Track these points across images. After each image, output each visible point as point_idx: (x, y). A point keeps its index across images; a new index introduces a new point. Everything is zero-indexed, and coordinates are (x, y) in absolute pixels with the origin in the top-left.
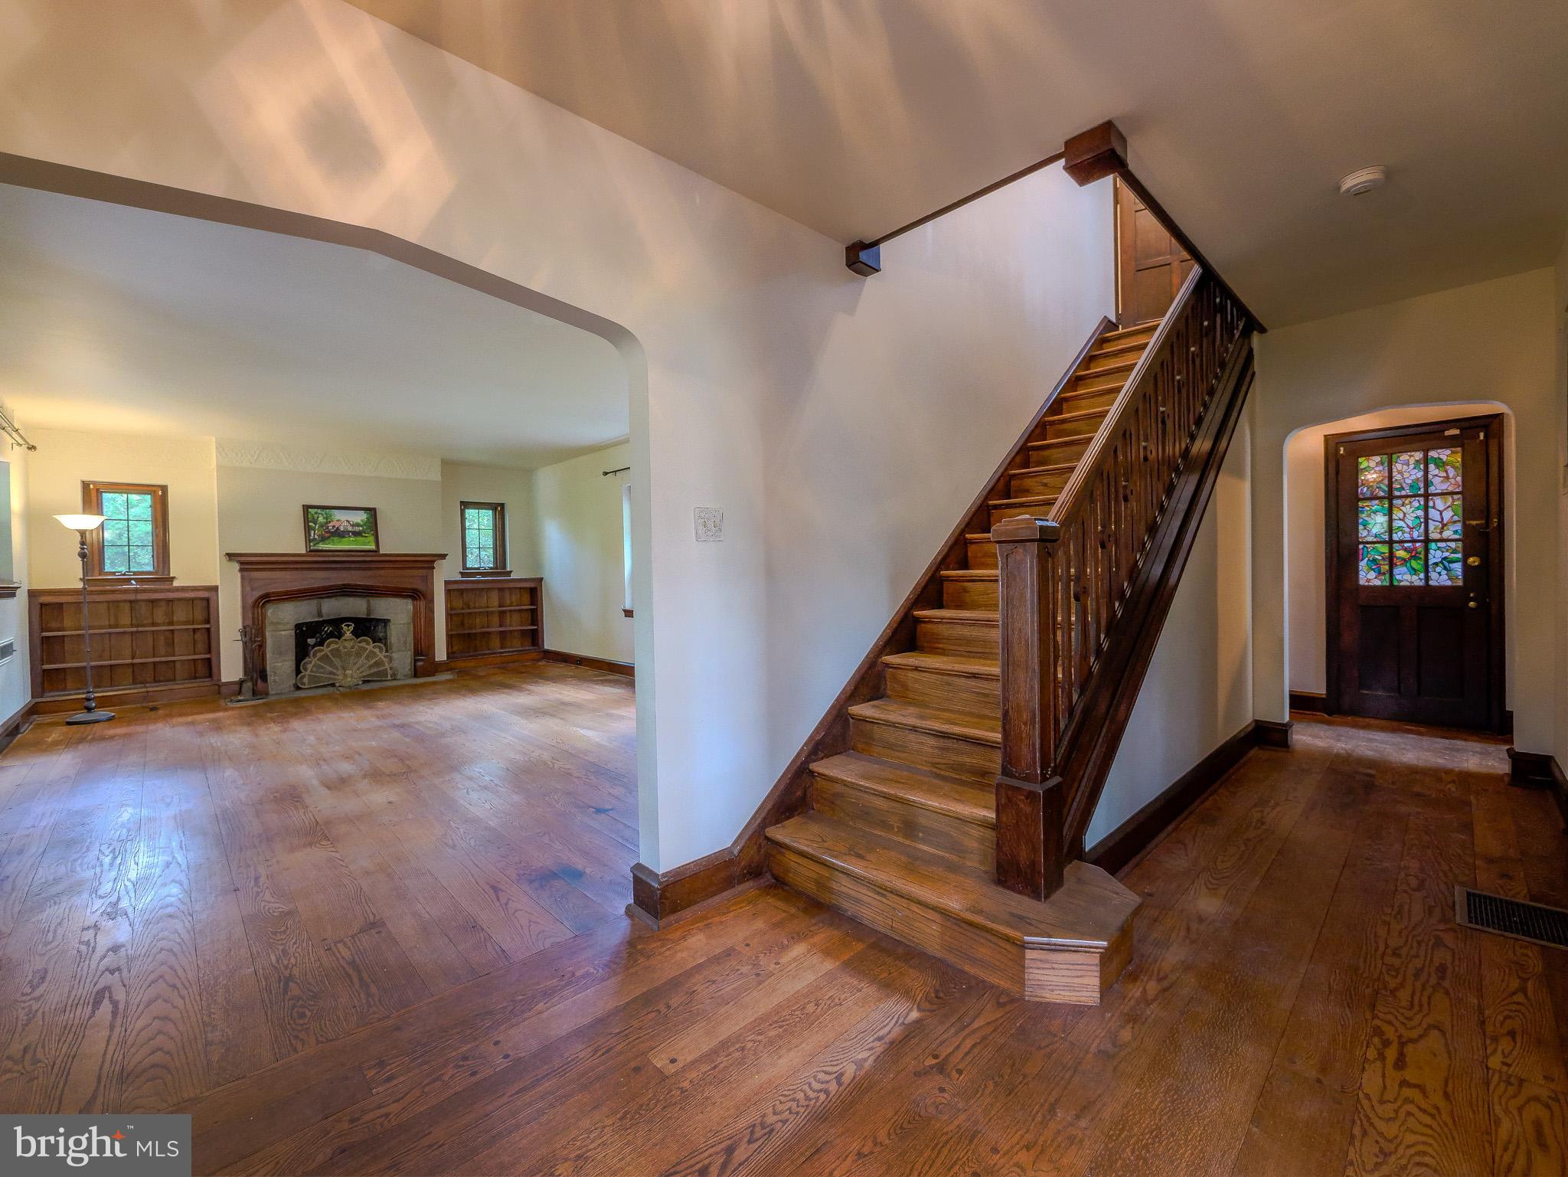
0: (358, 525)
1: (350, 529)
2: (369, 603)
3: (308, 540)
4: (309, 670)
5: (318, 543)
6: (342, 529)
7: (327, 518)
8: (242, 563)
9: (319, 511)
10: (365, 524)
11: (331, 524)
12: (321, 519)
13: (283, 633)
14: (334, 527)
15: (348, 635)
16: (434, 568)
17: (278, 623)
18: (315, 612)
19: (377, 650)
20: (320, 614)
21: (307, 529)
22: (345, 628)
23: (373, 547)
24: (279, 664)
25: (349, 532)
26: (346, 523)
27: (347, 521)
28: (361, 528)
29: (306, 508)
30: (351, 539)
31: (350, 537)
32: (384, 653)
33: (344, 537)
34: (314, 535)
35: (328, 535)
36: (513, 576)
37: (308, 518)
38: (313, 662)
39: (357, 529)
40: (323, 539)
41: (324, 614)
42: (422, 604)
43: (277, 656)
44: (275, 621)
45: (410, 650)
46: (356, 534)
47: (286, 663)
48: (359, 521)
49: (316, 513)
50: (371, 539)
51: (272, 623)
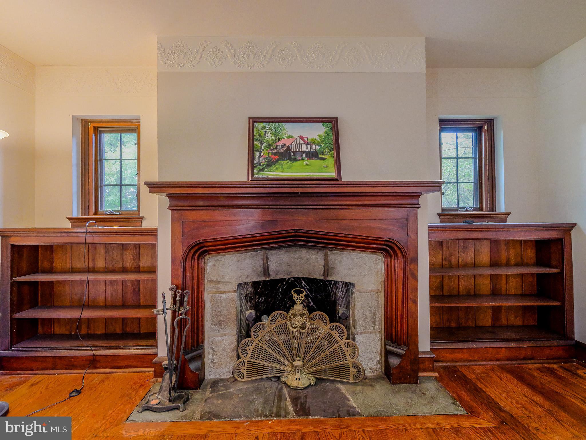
0: (314, 143)
1: (304, 148)
2: (326, 258)
3: (252, 166)
4: (249, 355)
5: (262, 170)
6: (293, 148)
7: (276, 135)
8: (171, 196)
9: (267, 125)
10: (322, 141)
11: (281, 143)
12: (269, 137)
13: (224, 296)
14: (284, 145)
15: (298, 307)
16: (418, 205)
17: (218, 282)
18: (260, 269)
19: (335, 334)
20: (266, 271)
21: (252, 150)
22: (295, 296)
23: (332, 174)
24: (219, 339)
25: (303, 152)
26: (299, 141)
27: (302, 138)
28: (317, 147)
29: (253, 121)
30: (305, 162)
31: (303, 159)
32: (344, 340)
33: (295, 160)
34: (259, 157)
35: (277, 157)
36: (511, 221)
37: (253, 135)
38: (255, 344)
39: (312, 148)
40: (270, 164)
41: (271, 273)
42: (400, 263)
43: (217, 327)
44: (214, 279)
45: (380, 332)
46: (313, 155)
47: (226, 338)
48: (316, 137)
49: (263, 128)
50: (331, 161)
51: (211, 281)
